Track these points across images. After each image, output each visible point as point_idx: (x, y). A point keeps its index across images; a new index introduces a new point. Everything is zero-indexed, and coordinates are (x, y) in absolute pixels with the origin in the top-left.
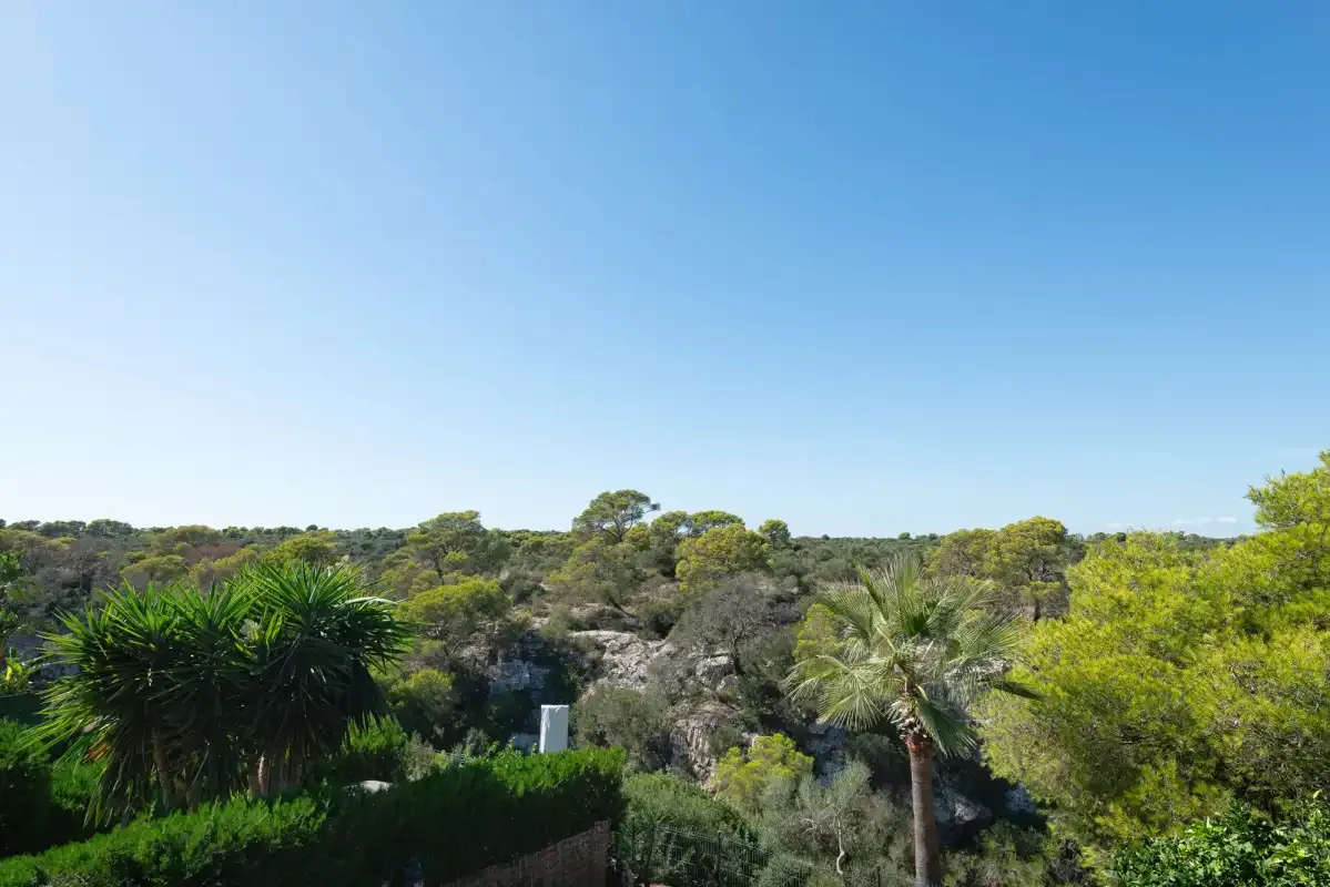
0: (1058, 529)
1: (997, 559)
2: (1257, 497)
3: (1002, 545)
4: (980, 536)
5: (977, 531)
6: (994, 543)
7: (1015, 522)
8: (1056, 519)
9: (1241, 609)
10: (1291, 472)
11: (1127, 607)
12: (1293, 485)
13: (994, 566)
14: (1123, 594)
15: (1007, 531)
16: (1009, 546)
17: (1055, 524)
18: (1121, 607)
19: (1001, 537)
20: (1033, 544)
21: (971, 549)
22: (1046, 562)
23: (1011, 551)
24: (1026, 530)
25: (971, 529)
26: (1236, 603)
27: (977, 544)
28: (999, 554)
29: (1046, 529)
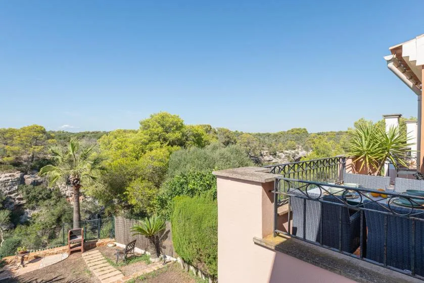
0: (43, 129)
1: (19, 139)
3: (22, 135)
4: (12, 131)
5: (10, 129)
6: (18, 133)
7: (27, 126)
13: (18, 141)
15: (24, 130)
16: (25, 134)
17: (42, 127)
19: (21, 131)
20: (34, 134)
21: (7, 135)
22: (37, 140)
23: (25, 136)
24: (31, 129)
25: (7, 128)
27: (10, 134)
28: (20, 137)
29: (38, 129)
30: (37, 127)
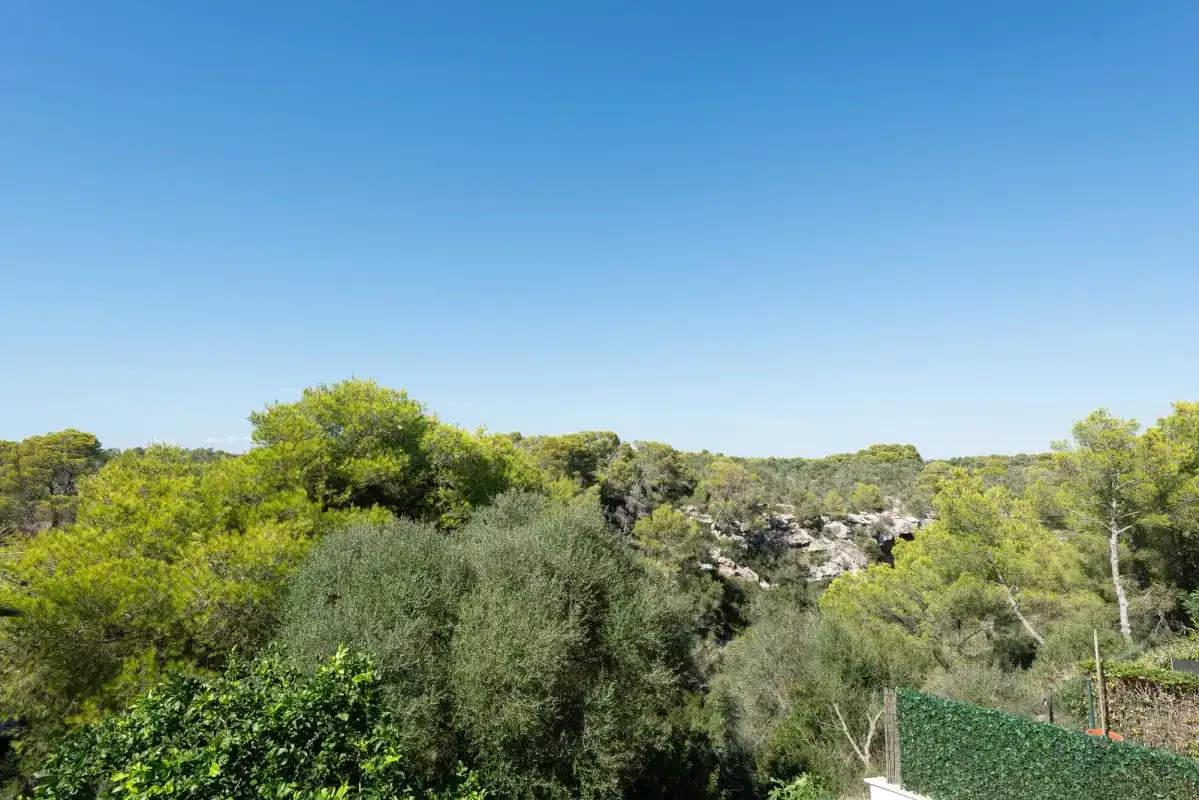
0: (92, 442)
1: (14, 473)
2: (256, 420)
3: (24, 460)
6: (13, 455)
7: (43, 434)
8: (90, 432)
9: (228, 509)
10: (282, 402)
11: (133, 514)
12: (280, 413)
13: (8, 481)
14: (131, 502)
15: (31, 445)
16: (31, 459)
17: (88, 437)
18: (127, 514)
19: (24, 450)
20: (59, 458)
23: (33, 465)
24: (54, 443)
26: (226, 504)
28: (17, 468)
29: (78, 442)
30: (75, 437)
